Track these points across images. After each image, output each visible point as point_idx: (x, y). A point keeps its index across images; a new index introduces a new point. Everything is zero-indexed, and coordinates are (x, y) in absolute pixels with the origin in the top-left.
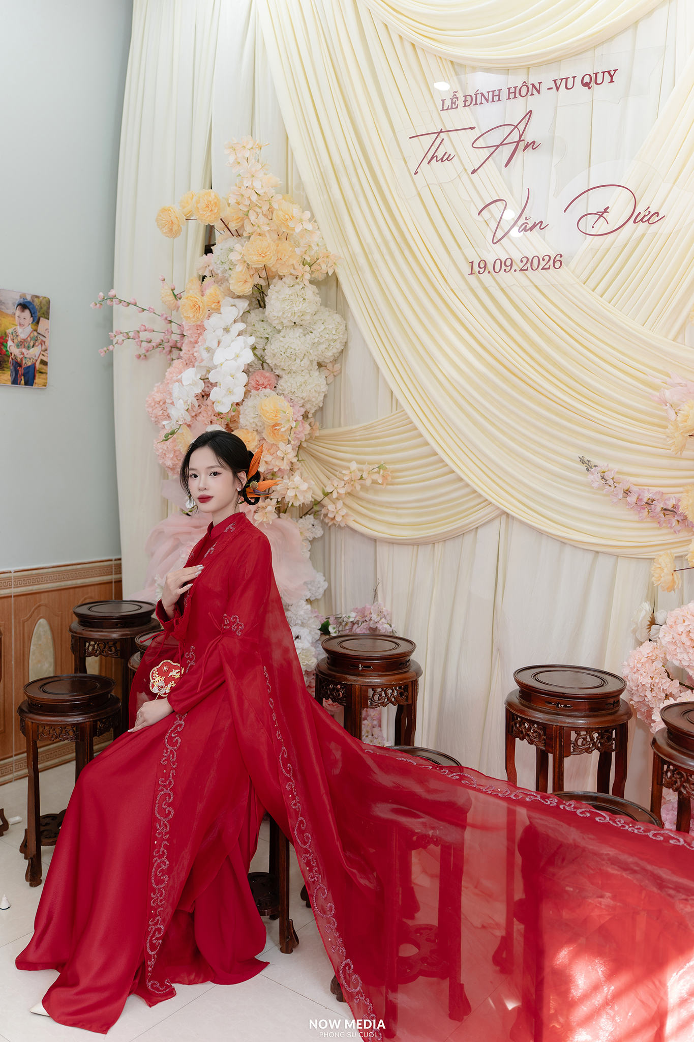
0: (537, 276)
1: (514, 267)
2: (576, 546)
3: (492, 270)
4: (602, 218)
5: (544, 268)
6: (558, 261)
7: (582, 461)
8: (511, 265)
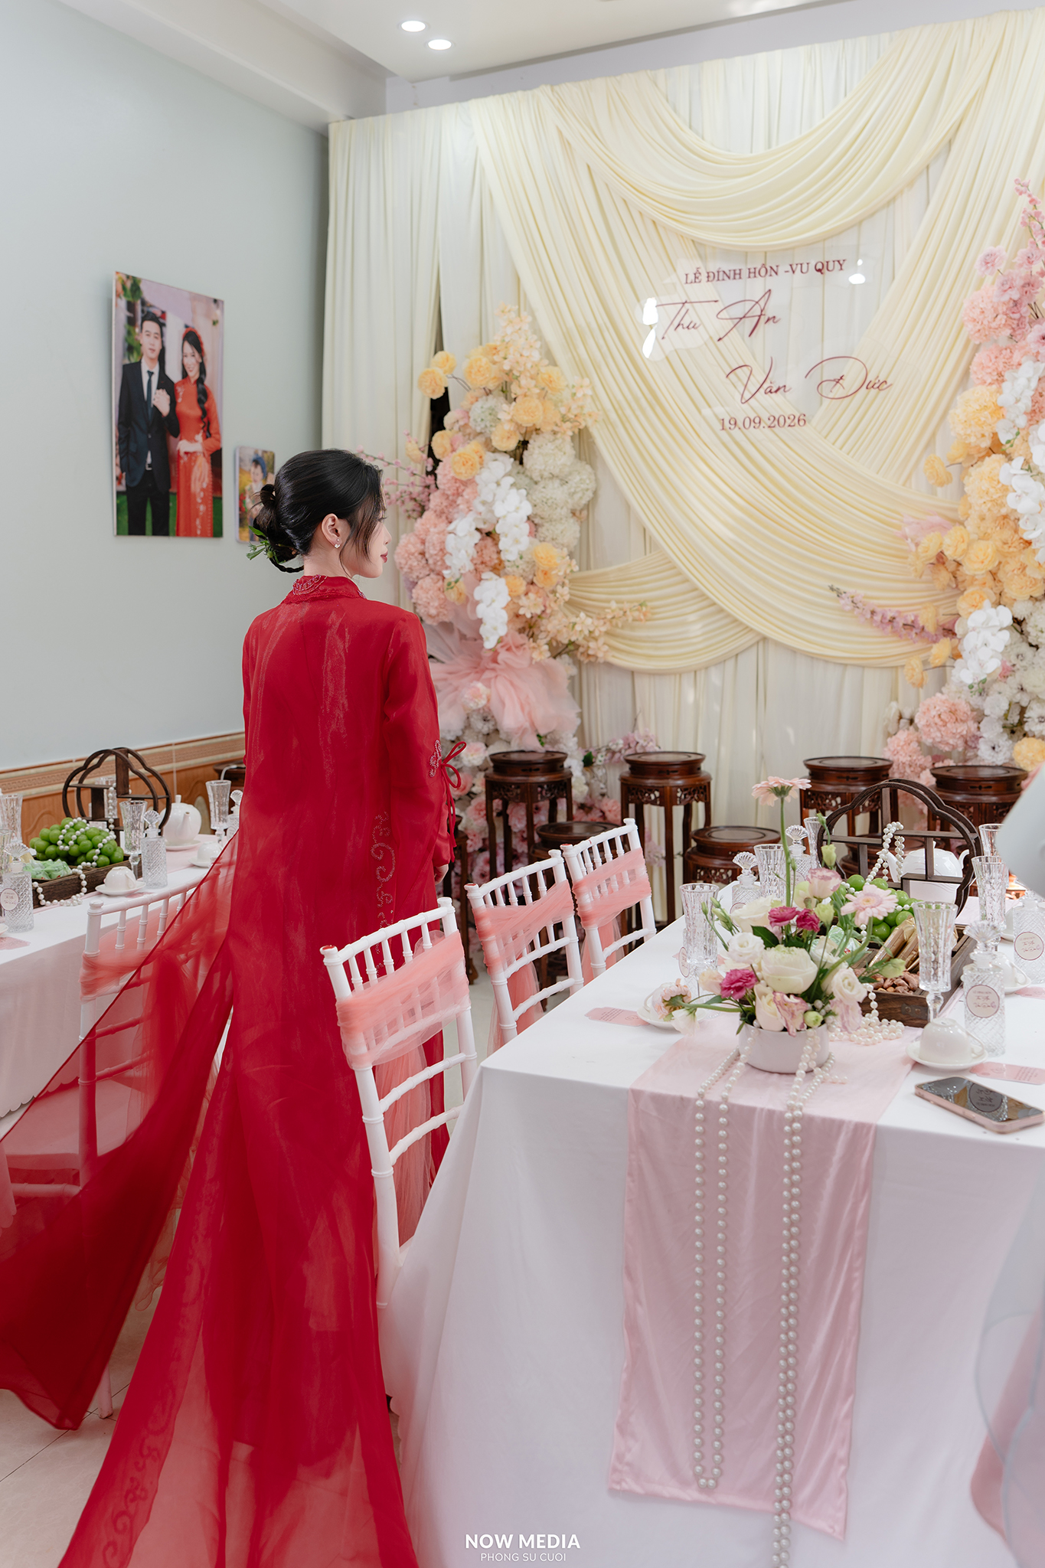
0: (783, 432)
1: (763, 424)
2: (826, 660)
3: (742, 426)
4: (838, 384)
5: (789, 426)
6: (802, 420)
7: (832, 589)
8: (760, 422)
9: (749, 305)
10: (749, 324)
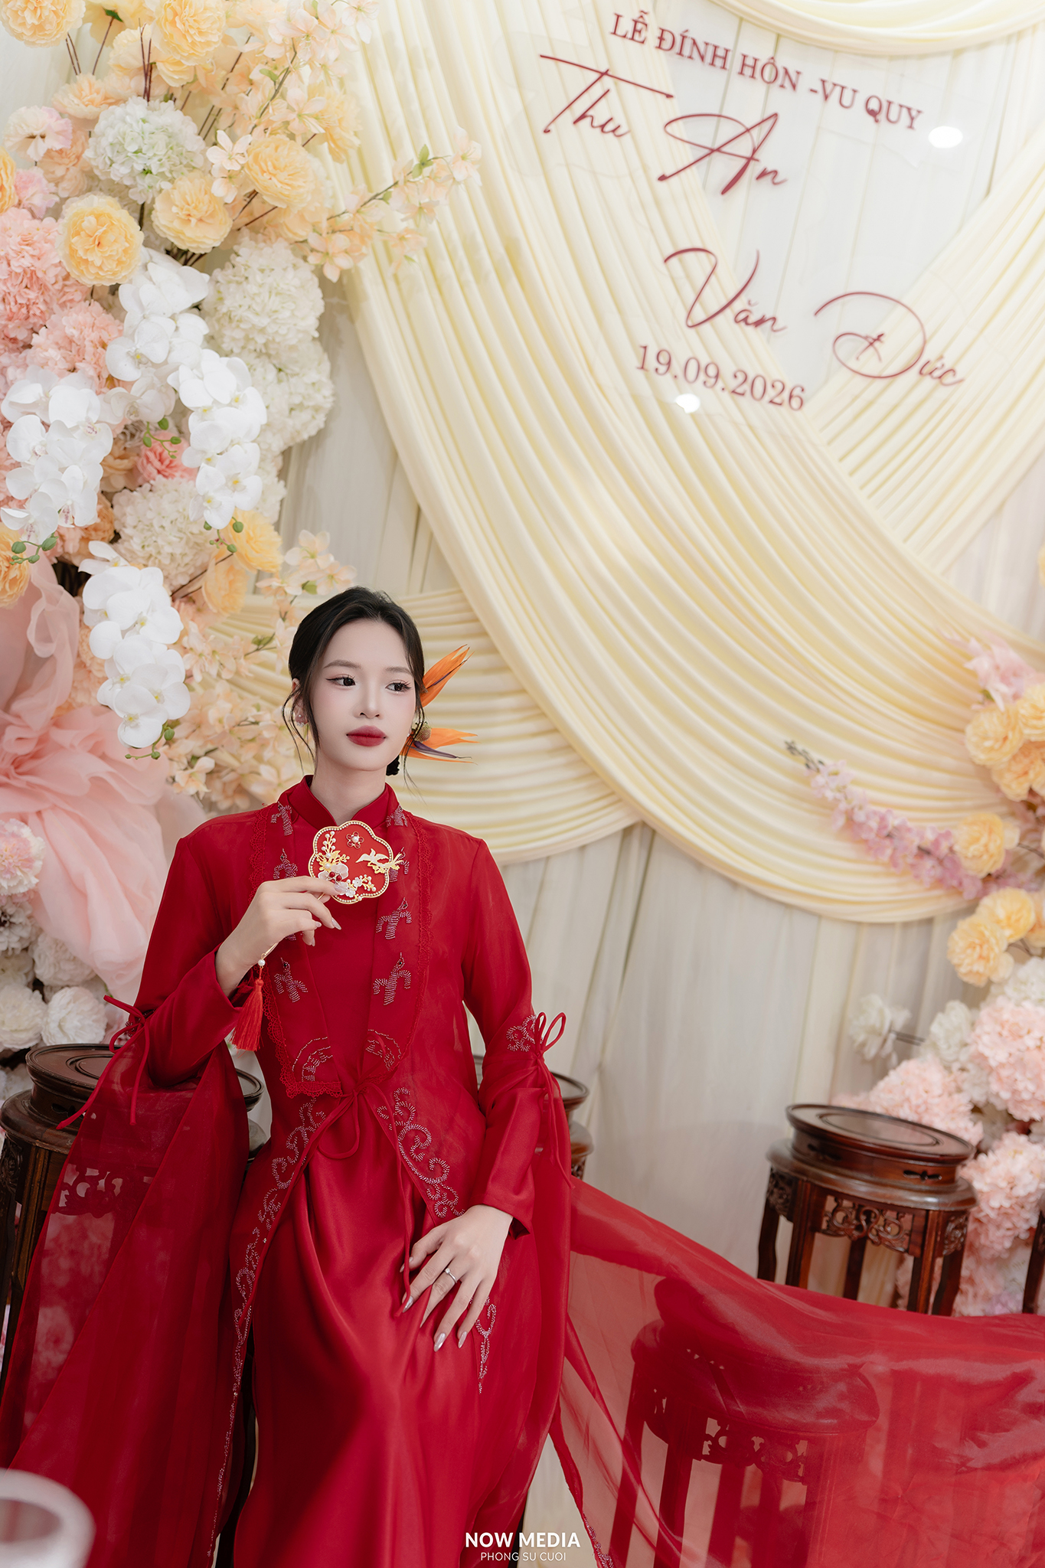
0: (756, 411)
1: (720, 384)
2: (760, 892)
3: (680, 374)
4: (871, 349)
5: (771, 402)
6: (794, 397)
7: (791, 748)
8: (717, 376)
9: (728, 130)
10: (724, 168)
